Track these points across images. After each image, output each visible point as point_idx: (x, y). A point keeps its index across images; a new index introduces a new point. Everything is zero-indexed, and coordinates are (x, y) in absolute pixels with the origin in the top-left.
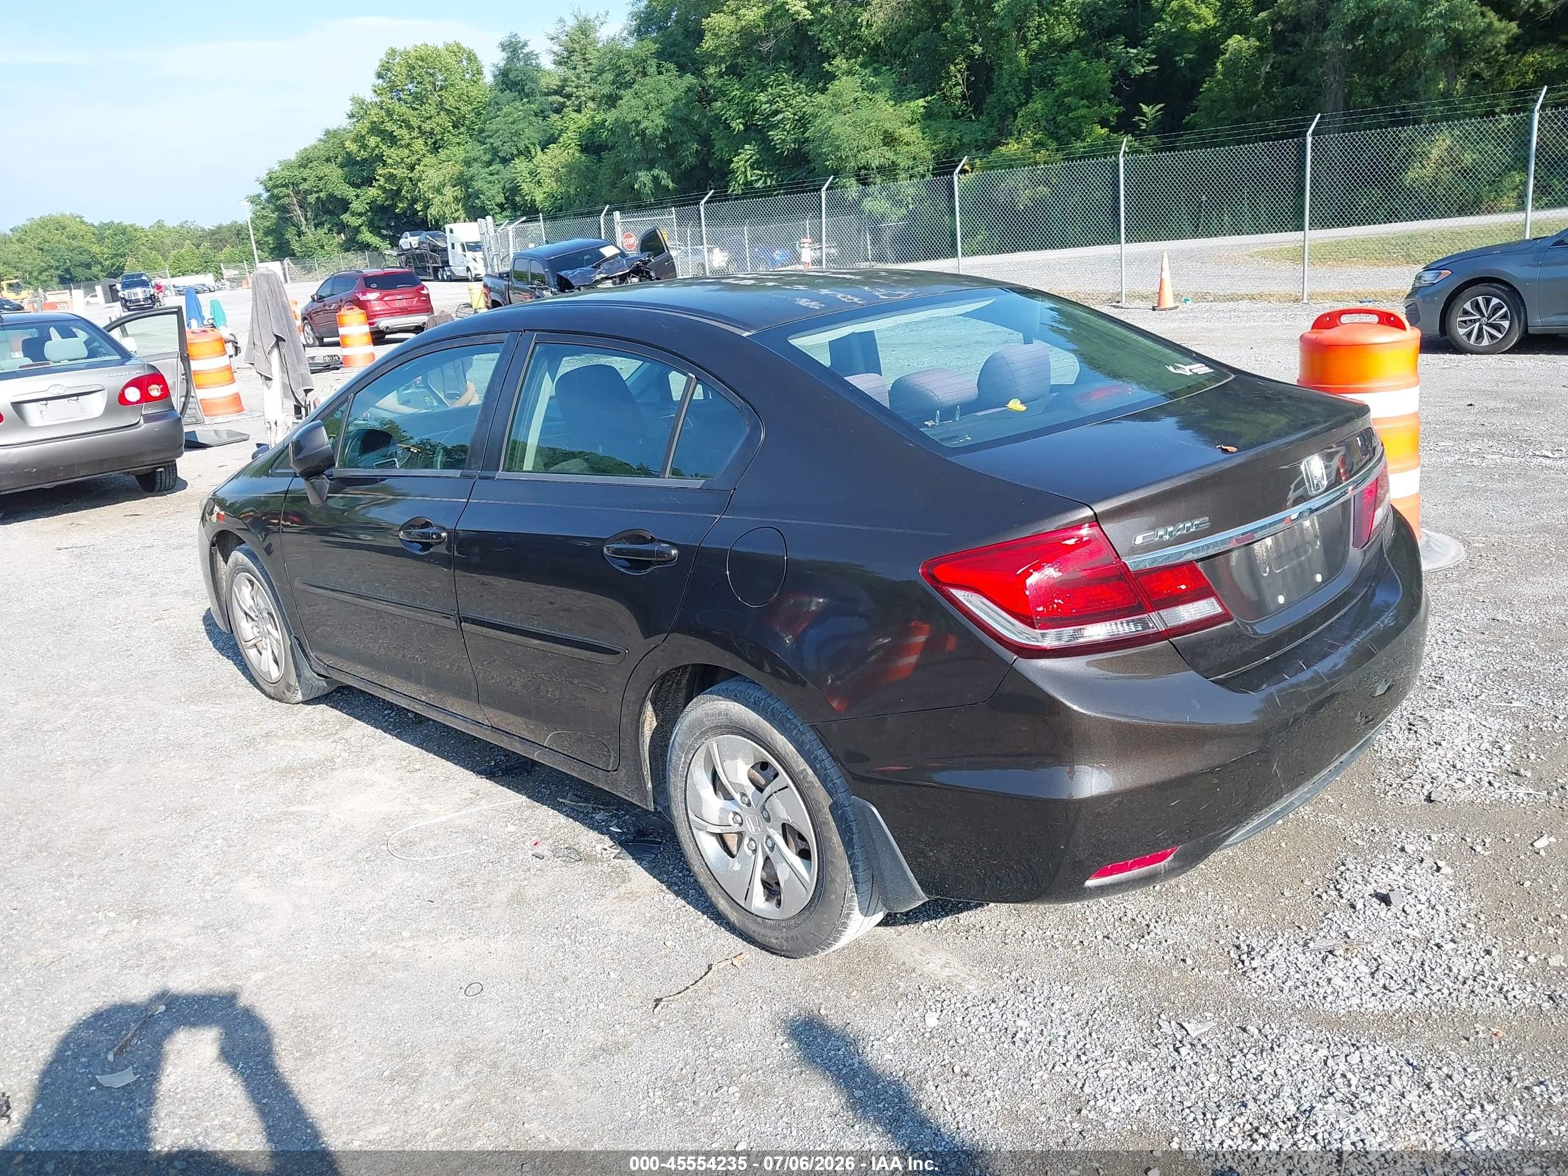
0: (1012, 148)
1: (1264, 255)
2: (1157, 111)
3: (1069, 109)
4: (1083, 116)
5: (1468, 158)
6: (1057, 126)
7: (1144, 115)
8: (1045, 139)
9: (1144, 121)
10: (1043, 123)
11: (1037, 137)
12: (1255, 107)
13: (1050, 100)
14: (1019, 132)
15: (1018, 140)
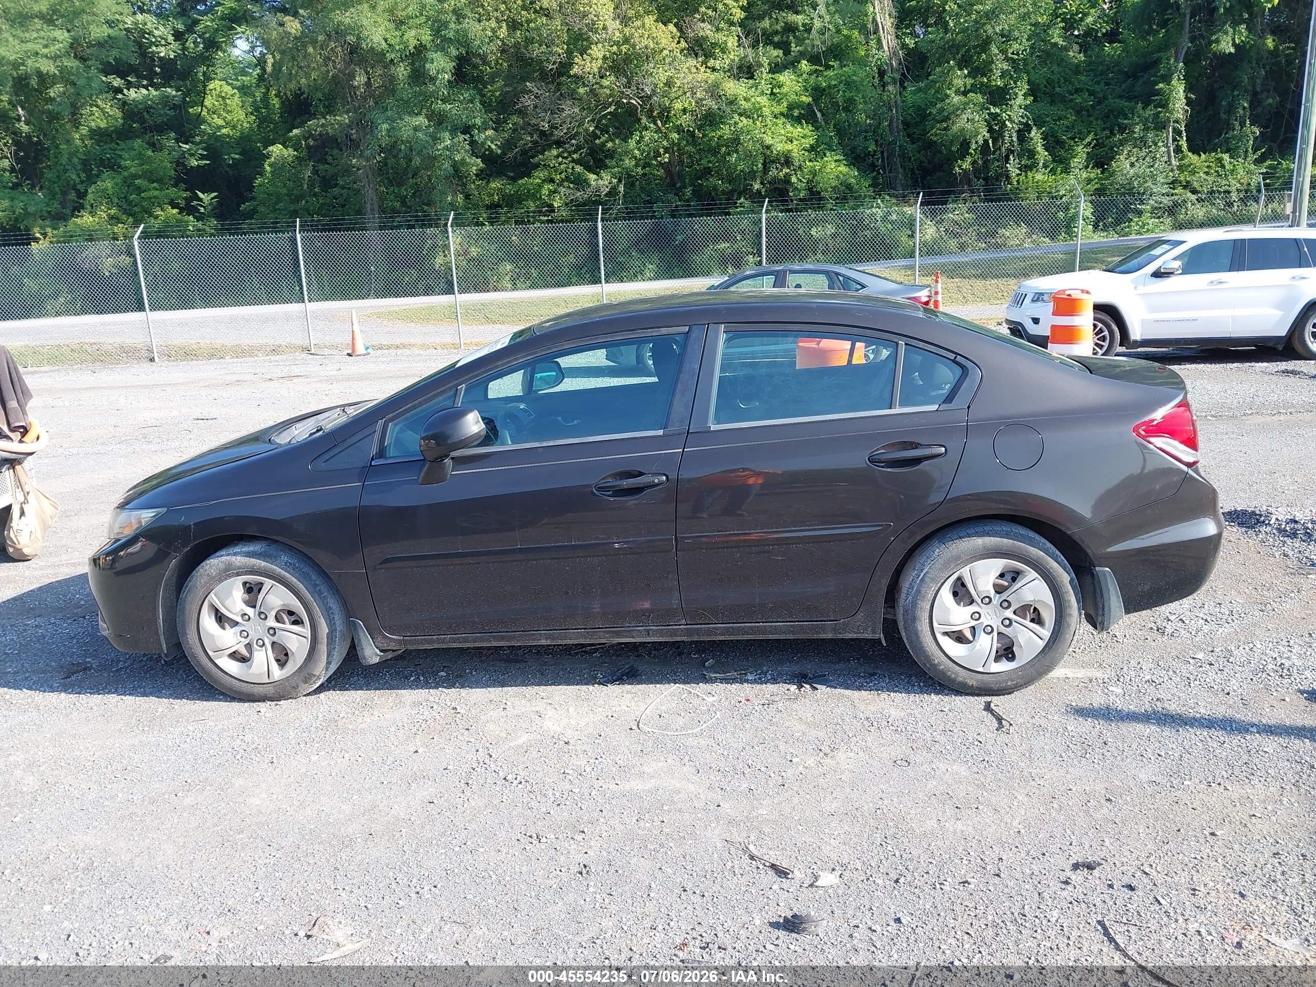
0: (86, 220)
1: (379, 315)
2: (212, 199)
3: (139, 190)
4: (155, 197)
5: (474, 251)
6: (130, 203)
7: (201, 200)
8: (119, 214)
9: (201, 206)
10: (116, 200)
11: (112, 212)
12: (303, 202)
13: (119, 180)
14: (92, 206)
15: (93, 214)
